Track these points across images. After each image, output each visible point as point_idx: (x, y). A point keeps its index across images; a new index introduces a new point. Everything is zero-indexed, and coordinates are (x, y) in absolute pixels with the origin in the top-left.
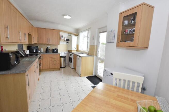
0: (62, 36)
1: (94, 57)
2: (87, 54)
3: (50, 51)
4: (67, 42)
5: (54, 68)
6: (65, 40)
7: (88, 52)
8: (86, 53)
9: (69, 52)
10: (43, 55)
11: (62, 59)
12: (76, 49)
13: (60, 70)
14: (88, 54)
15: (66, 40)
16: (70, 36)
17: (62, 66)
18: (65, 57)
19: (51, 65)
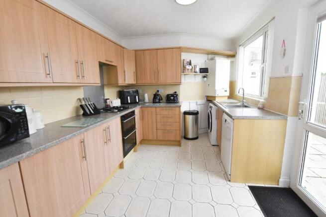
0: (190, 61)
1: (286, 119)
2: (259, 108)
3: (162, 99)
4: (204, 77)
5: (166, 139)
6: (198, 70)
7: (262, 100)
8: (255, 104)
9: (210, 100)
10: (143, 108)
11: (190, 118)
12: (228, 94)
13: (179, 145)
14: (262, 109)
15: (200, 72)
16: (212, 59)
17: (190, 136)
18: (195, 114)
19: (160, 132)
